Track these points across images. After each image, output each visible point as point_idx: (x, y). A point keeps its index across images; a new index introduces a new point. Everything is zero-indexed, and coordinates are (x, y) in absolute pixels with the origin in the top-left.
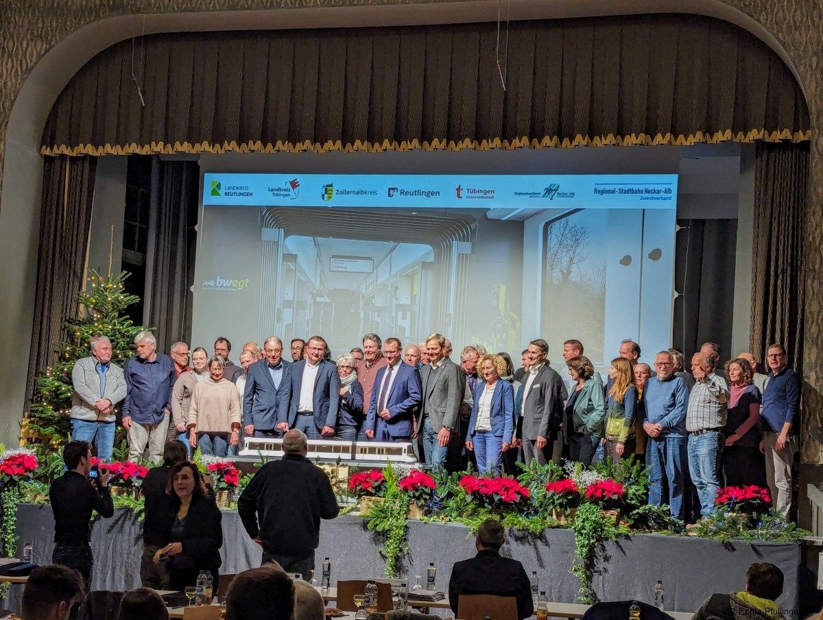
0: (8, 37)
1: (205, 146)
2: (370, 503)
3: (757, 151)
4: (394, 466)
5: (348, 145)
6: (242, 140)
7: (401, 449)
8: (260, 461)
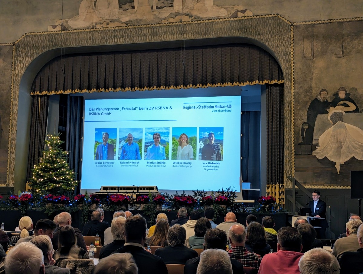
0: (19, 56)
1: (86, 90)
2: (144, 206)
3: (267, 87)
4: (152, 193)
5: (133, 89)
6: (98, 88)
7: (154, 188)
8: (107, 193)
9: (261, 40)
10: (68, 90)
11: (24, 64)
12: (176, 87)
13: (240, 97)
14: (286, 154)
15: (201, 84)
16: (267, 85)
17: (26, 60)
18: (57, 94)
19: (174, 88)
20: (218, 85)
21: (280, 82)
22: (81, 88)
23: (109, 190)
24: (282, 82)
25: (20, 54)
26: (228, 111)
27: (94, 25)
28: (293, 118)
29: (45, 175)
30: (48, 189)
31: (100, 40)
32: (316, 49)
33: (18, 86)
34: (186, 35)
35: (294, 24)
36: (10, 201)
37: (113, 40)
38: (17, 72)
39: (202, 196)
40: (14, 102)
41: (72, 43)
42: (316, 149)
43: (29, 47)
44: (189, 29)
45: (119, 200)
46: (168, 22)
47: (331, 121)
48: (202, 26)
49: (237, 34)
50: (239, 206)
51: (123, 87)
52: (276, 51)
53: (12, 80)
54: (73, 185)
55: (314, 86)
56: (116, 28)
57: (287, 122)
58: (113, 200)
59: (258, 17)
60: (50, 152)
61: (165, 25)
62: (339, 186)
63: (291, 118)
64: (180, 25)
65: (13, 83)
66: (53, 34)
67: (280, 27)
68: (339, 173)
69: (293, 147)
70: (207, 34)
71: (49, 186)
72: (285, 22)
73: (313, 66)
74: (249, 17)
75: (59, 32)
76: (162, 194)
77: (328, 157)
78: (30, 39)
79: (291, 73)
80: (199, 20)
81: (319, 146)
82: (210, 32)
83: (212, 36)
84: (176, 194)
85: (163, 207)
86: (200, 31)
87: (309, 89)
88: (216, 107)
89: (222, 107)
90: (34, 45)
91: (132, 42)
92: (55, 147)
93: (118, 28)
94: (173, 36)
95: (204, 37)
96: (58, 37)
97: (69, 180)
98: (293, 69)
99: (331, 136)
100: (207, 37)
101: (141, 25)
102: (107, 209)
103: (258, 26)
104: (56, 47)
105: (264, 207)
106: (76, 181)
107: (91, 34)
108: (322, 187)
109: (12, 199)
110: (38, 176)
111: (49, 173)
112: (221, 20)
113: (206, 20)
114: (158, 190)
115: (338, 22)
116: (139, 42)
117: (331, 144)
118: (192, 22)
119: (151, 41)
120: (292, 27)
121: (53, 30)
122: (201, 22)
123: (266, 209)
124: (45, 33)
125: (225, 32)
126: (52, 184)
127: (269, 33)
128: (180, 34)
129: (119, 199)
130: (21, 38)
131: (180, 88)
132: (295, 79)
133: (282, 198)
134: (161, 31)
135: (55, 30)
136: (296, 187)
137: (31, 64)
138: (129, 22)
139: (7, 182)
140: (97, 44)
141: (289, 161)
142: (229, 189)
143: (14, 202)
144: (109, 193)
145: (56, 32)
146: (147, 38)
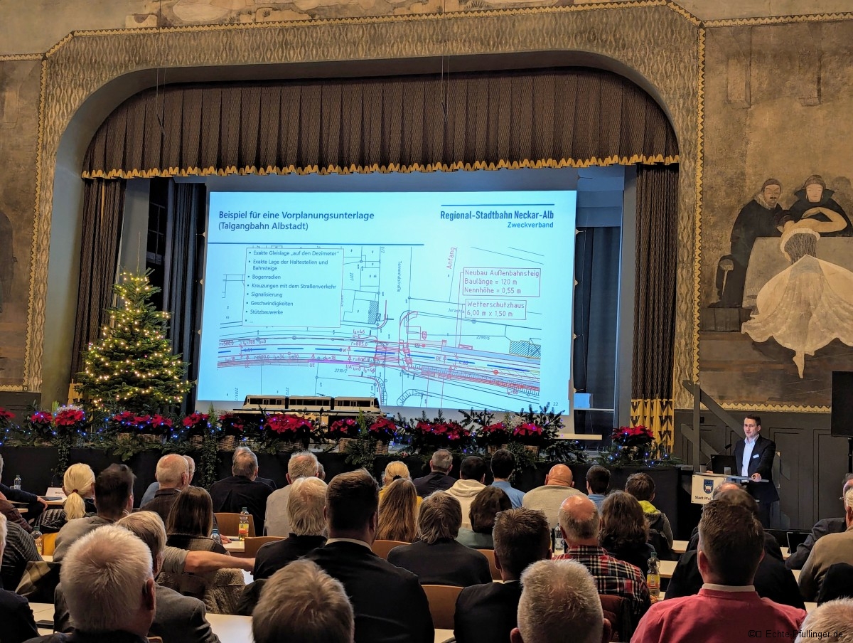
0: (56, 86)
2: (347, 443)
3: (638, 172)
4: (365, 415)
5: (324, 169)
6: (240, 165)
7: (369, 402)
8: (260, 412)
9: (628, 60)
10: (171, 168)
11: (67, 105)
12: (425, 168)
13: (574, 193)
14: (681, 329)
15: (484, 162)
16: (640, 167)
17: (73, 95)
18: (145, 176)
19: (420, 169)
20: (523, 165)
21: (670, 160)
22: (200, 165)
23: (265, 404)
24: (675, 162)
25: (59, 80)
26: (544, 225)
27: (234, 15)
28: (698, 245)
29: (114, 367)
30: (122, 400)
31: (248, 50)
32: (757, 86)
33: (53, 157)
34: (452, 44)
35: (705, 25)
36: (34, 426)
37: (278, 51)
38: (51, 123)
39: (482, 423)
40: (43, 194)
41: (183, 58)
42: (750, 319)
43: (80, 64)
44: (459, 31)
45: (290, 429)
46: (409, 13)
47: (786, 255)
48: (490, 24)
49: (572, 44)
50: (568, 449)
51: (300, 164)
52: (662, 86)
53: (40, 141)
54: (180, 392)
55: (749, 171)
56: (287, 25)
57: (683, 254)
58: (274, 428)
59: (622, 5)
60: (127, 312)
61: (401, 19)
62: (801, 407)
63: (693, 245)
64: (437, 21)
65: (40, 148)
66: (138, 35)
67: (672, 31)
68: (801, 377)
69: (696, 313)
70: (501, 43)
71: (123, 392)
72: (685, 19)
73: (748, 123)
74: (601, 6)
75: (151, 31)
76: (388, 415)
77: (779, 337)
78: (83, 45)
79: (696, 140)
80: (482, 9)
81: (757, 313)
82: (508, 37)
83: (513, 49)
84: (421, 417)
85: (390, 447)
86: (485, 35)
87: (738, 178)
88: (518, 215)
89: (531, 216)
90: (91, 60)
91: (322, 59)
92: (140, 300)
93: (291, 24)
94: (422, 45)
95: (494, 51)
96: (149, 43)
97: (170, 379)
98: (702, 131)
99: (787, 289)
100: (500, 50)
101: (346, 19)
102: (261, 449)
103: (621, 27)
104: (145, 65)
105: (626, 452)
106: (187, 382)
107: (227, 37)
108: (762, 408)
109: (37, 422)
110: (98, 367)
111: (124, 361)
112: (535, 10)
113: (498, 10)
114: (378, 407)
115: (811, 23)
116: (340, 58)
117: (787, 307)
118: (466, 13)
119: (369, 58)
120: (702, 31)
121: (136, 25)
122: (487, 14)
123: (631, 455)
124: (117, 33)
125: (544, 40)
126: (132, 388)
127: (646, 45)
128: (437, 42)
129: (289, 426)
130: (61, 43)
131: (434, 169)
132: (706, 153)
133: (667, 432)
134: (393, 33)
135: (143, 25)
136: (703, 406)
137: (85, 104)
138: (318, 10)
139: (26, 380)
140: (240, 61)
141: (686, 344)
142: (545, 410)
143: (42, 429)
144: (265, 410)
145: (143, 31)
146: (360, 49)
